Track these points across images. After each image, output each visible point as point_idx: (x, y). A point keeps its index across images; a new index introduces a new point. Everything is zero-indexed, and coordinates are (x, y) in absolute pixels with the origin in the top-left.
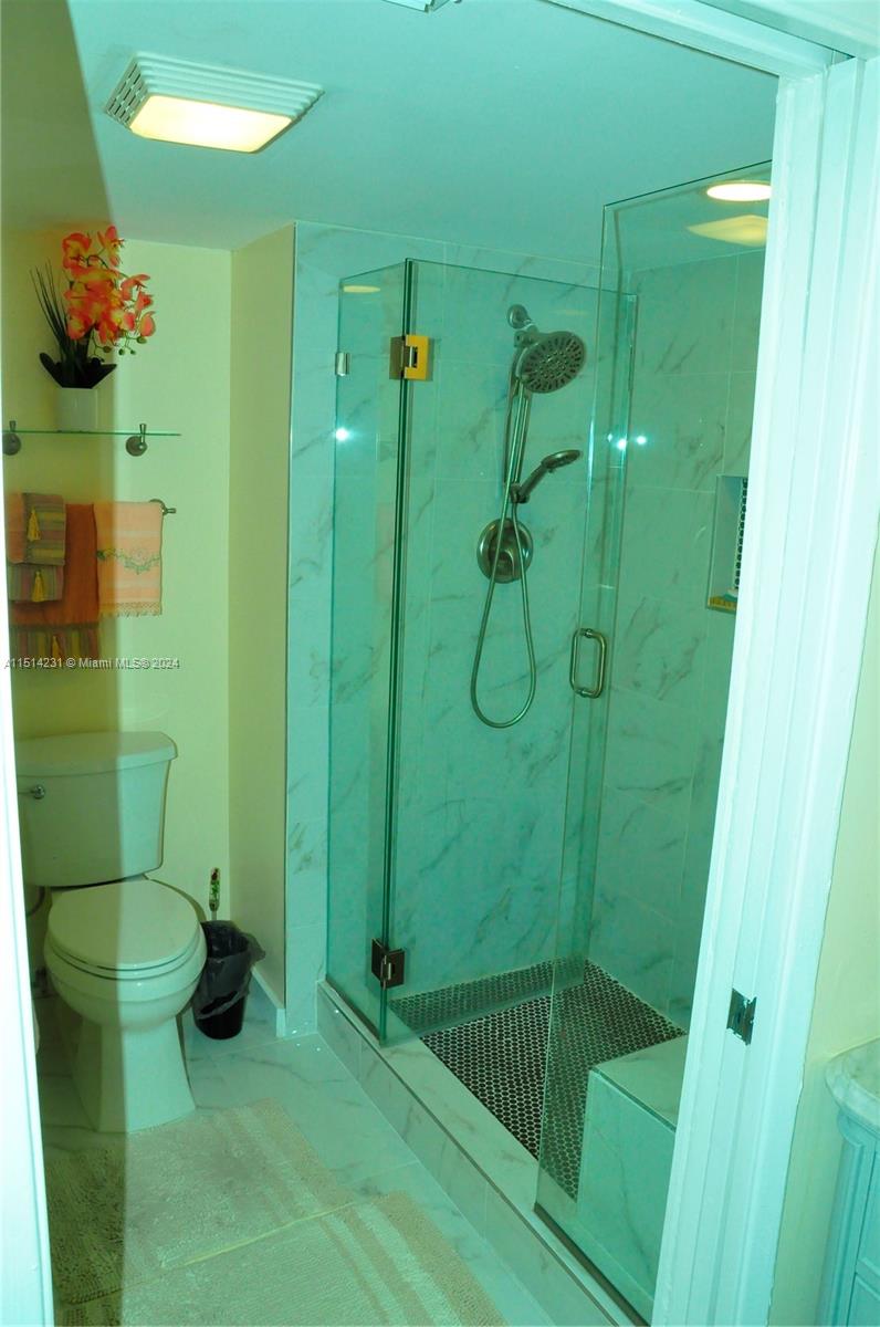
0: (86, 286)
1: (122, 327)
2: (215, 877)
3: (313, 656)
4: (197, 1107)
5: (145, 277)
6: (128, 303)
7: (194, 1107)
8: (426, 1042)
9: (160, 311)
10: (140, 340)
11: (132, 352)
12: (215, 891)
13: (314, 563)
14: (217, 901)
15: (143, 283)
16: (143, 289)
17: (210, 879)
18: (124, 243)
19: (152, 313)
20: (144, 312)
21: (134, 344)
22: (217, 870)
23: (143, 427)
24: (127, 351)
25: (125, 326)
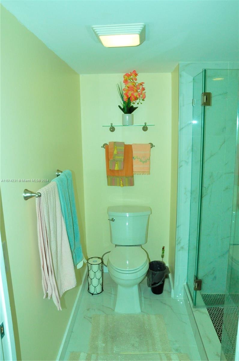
0: (128, 87)
1: (137, 97)
2: (163, 248)
3: (185, 189)
4: (142, 311)
5: (143, 83)
6: (139, 91)
7: (140, 311)
8: (208, 309)
9: (147, 92)
10: (143, 100)
11: (141, 103)
12: (163, 253)
13: (186, 161)
14: (163, 255)
15: (143, 84)
16: (143, 86)
17: (162, 249)
18: (138, 74)
19: (146, 92)
20: (143, 92)
21: (141, 101)
22: (164, 247)
23: (145, 123)
24: (140, 103)
25: (138, 97)
